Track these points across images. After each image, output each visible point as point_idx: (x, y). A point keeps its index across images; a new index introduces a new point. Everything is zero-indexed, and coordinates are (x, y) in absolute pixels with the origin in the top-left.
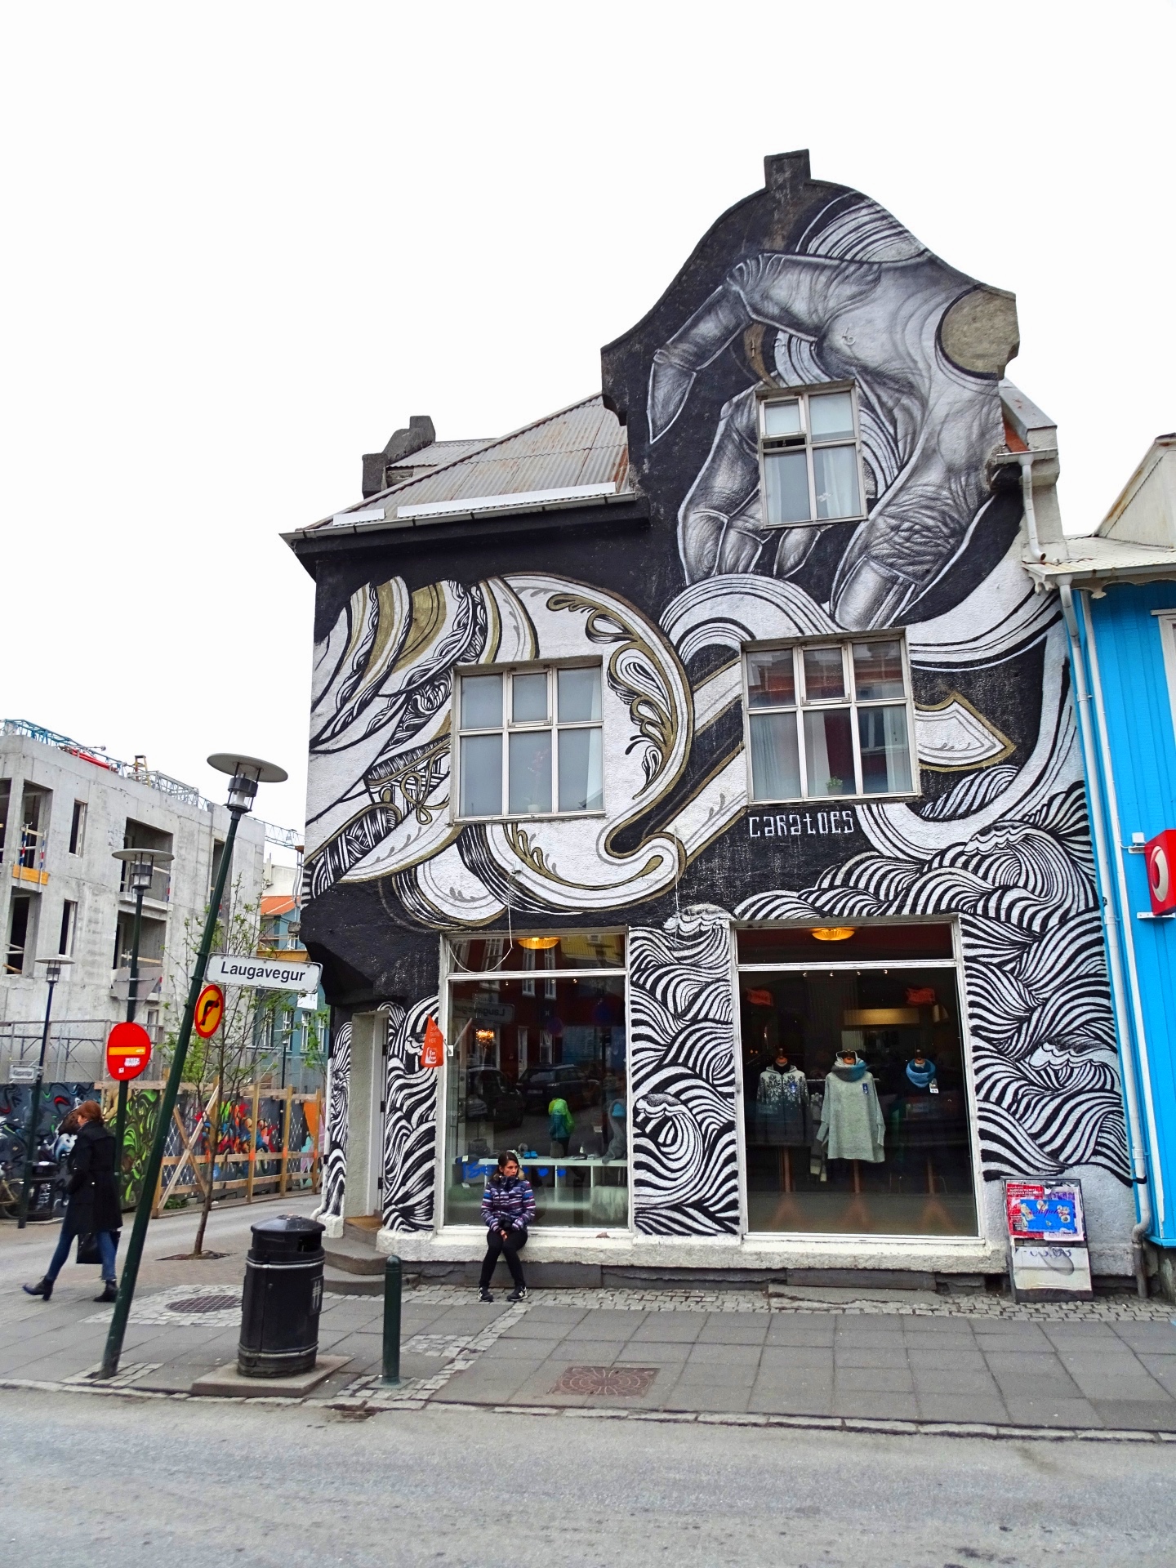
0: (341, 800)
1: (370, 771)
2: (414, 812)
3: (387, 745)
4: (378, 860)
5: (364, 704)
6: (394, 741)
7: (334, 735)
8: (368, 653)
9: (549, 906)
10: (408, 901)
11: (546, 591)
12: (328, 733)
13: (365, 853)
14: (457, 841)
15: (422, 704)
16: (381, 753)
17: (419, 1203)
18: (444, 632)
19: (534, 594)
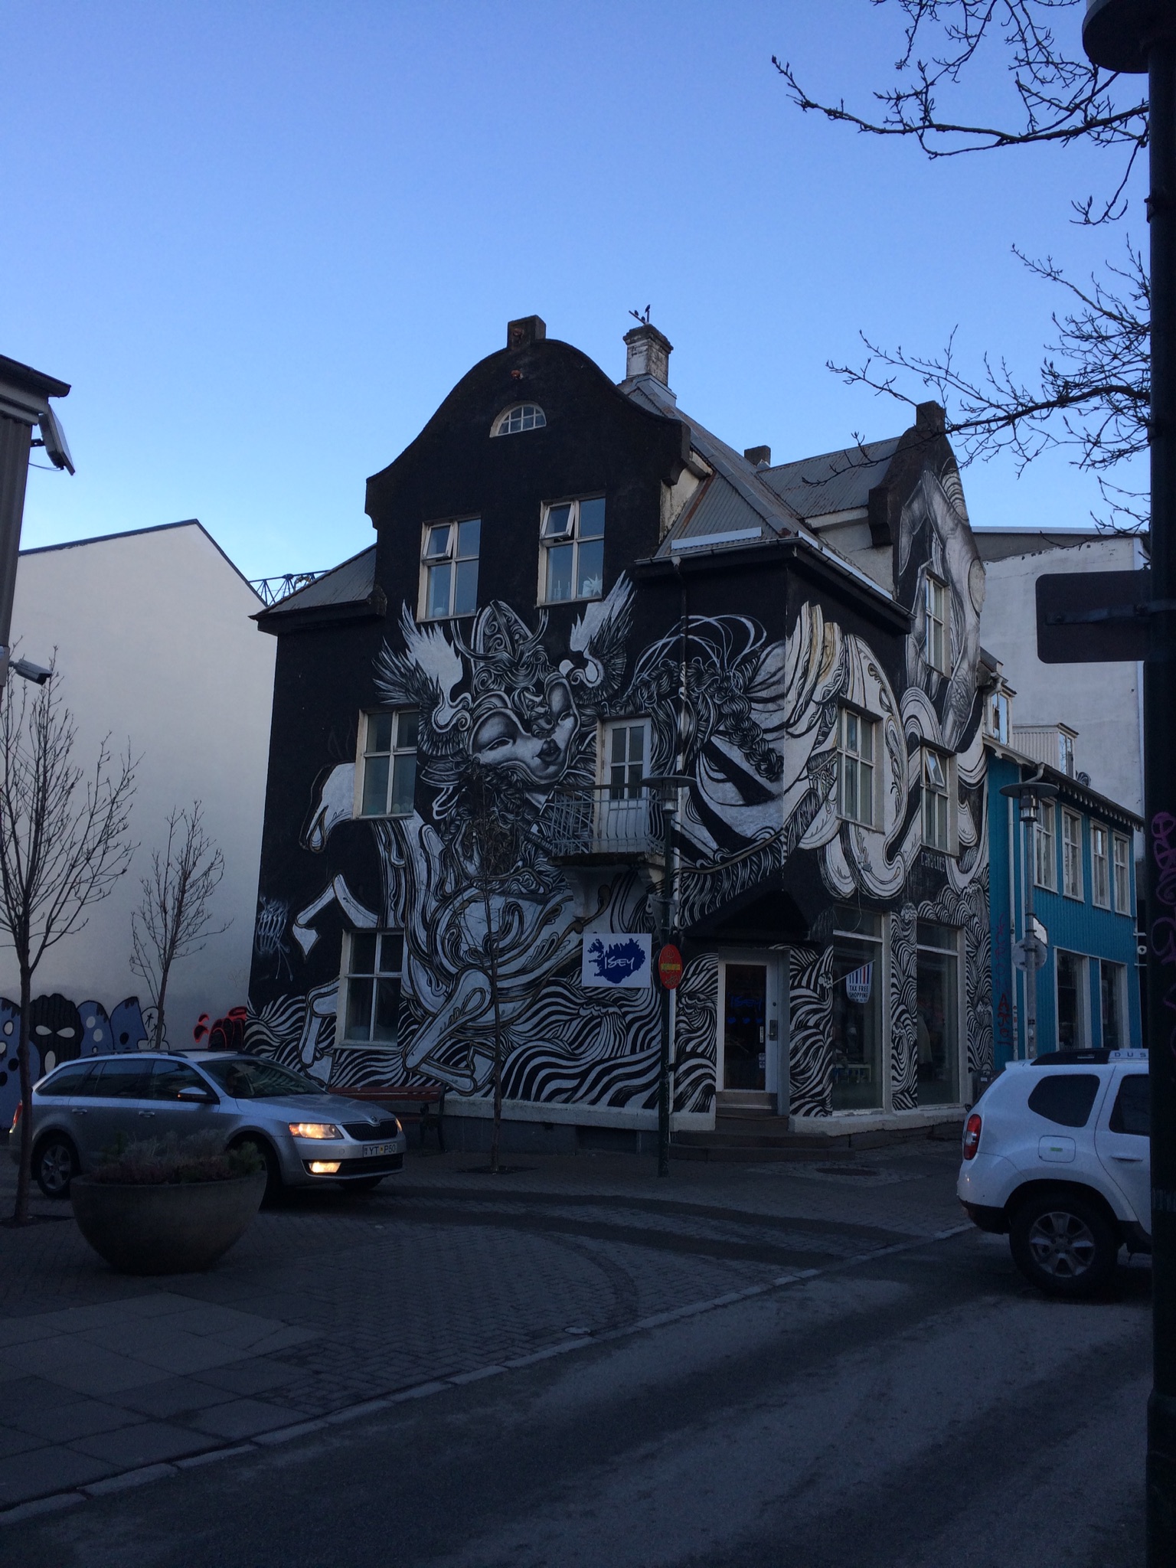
0: (798, 780)
1: (809, 760)
2: (824, 805)
3: (815, 744)
4: (812, 836)
5: (807, 704)
6: (818, 743)
7: (795, 723)
8: (808, 661)
9: (869, 890)
10: (822, 871)
11: (869, 658)
12: (792, 721)
13: (808, 827)
14: (839, 831)
15: (828, 718)
16: (813, 749)
17: (828, 1095)
18: (836, 665)
19: (865, 657)
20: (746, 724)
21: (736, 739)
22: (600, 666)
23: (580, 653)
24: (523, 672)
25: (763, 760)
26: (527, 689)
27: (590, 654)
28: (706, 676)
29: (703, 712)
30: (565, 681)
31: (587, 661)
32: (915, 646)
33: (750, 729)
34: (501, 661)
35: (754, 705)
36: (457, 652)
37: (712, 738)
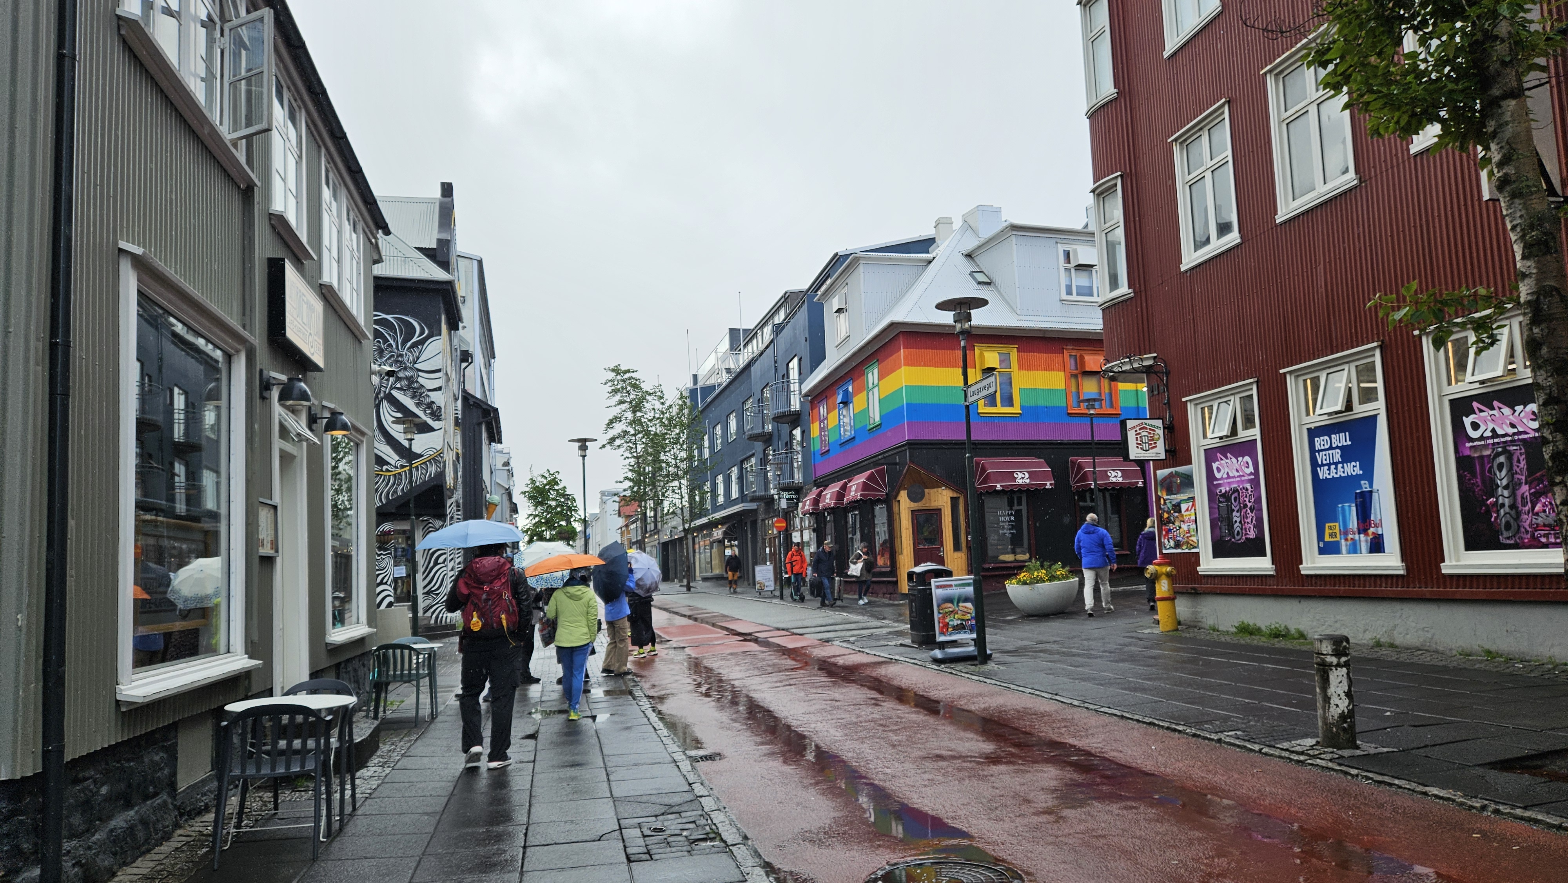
20: (415, 385)
21: (409, 393)
25: (429, 408)
28: (386, 352)
33: (418, 389)
35: (420, 373)
37: (392, 392)
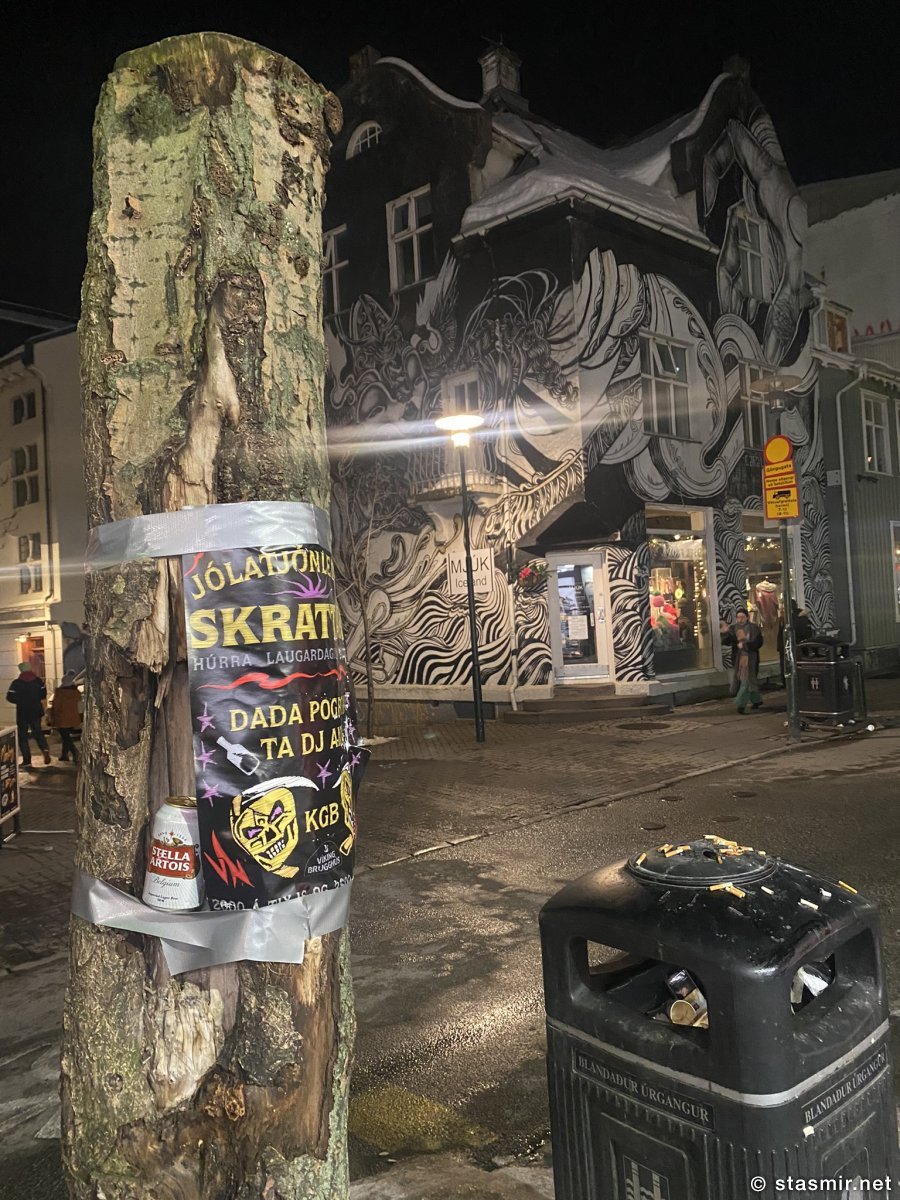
0: (596, 406)
1: (608, 388)
2: (628, 425)
3: (614, 373)
5: (602, 339)
6: (617, 372)
7: (590, 356)
8: (601, 301)
9: (685, 492)
10: (631, 482)
11: (674, 293)
12: (585, 355)
13: (610, 445)
14: (648, 446)
15: (628, 349)
16: (613, 378)
17: (648, 663)
18: (634, 301)
19: (668, 293)
20: (548, 364)
22: (439, 336)
23: (424, 326)
24: (386, 349)
25: (563, 393)
26: (390, 364)
27: (432, 326)
28: (515, 328)
29: (516, 359)
30: (415, 352)
31: (429, 332)
32: (727, 278)
33: (551, 368)
34: (371, 344)
35: (553, 347)
36: (341, 342)
37: (525, 382)
